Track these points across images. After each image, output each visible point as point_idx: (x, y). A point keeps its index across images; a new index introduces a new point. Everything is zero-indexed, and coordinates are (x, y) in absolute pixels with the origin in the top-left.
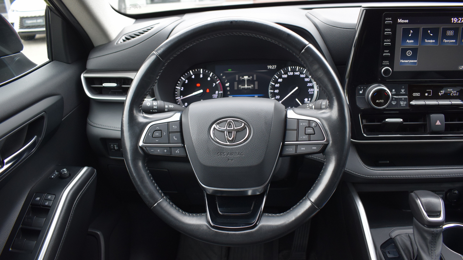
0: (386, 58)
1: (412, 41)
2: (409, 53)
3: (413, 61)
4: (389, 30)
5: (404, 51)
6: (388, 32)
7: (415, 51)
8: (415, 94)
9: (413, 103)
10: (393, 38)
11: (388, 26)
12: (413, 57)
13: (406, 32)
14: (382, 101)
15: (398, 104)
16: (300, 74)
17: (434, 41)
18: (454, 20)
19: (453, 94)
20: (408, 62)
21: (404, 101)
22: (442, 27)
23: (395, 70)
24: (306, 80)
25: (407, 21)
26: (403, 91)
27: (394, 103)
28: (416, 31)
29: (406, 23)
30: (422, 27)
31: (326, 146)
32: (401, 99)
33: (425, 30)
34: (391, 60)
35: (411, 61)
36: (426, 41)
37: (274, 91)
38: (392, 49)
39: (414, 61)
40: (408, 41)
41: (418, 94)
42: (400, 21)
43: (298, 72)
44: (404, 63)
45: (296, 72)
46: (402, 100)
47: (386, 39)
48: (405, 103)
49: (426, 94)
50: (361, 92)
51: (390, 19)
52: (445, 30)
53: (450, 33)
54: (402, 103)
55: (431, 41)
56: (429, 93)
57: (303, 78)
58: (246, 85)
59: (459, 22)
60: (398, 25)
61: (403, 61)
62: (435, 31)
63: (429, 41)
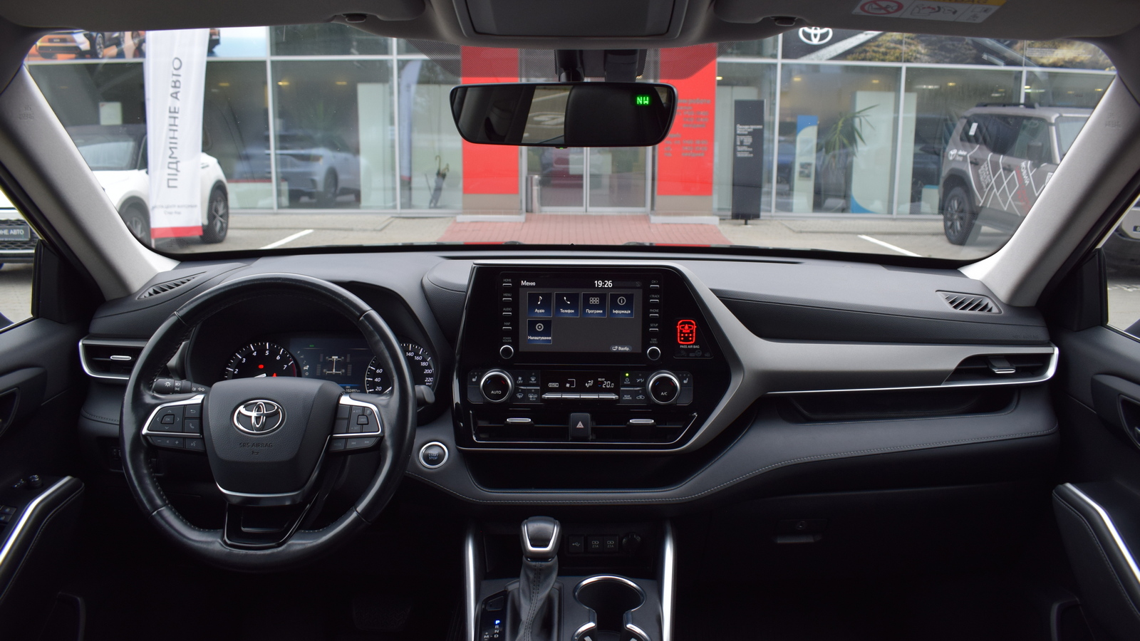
0: (507, 333)
1: (543, 311)
2: (540, 327)
3: (545, 338)
4: (509, 295)
5: (532, 324)
6: (507, 298)
7: (547, 324)
8: (551, 385)
9: (547, 396)
10: (515, 305)
11: (507, 290)
12: (546, 332)
13: (533, 298)
14: (500, 392)
15: (525, 398)
16: (414, 355)
17: (573, 311)
18: (599, 283)
19: (606, 386)
20: (539, 340)
21: (534, 393)
22: (582, 292)
23: (521, 350)
24: (423, 364)
25: (534, 284)
26: (533, 379)
27: (519, 397)
28: (547, 298)
29: (533, 286)
30: (555, 292)
31: (381, 439)
32: (530, 391)
33: (559, 297)
34: (515, 337)
35: (543, 338)
36: (562, 311)
37: (374, 379)
38: (514, 320)
39: (548, 338)
40: (536, 310)
41: (555, 385)
42: (524, 283)
43: (411, 352)
44: (534, 340)
45: (409, 352)
46: (533, 393)
47: (506, 307)
48: (536, 396)
49: (568, 385)
50: (474, 380)
51: (510, 280)
52: (587, 297)
53: (594, 301)
54: (531, 397)
55: (569, 311)
56: (571, 383)
57: (419, 361)
58: (334, 370)
59: (606, 286)
60: (521, 289)
61: (532, 338)
62: (574, 298)
63: (566, 311)
